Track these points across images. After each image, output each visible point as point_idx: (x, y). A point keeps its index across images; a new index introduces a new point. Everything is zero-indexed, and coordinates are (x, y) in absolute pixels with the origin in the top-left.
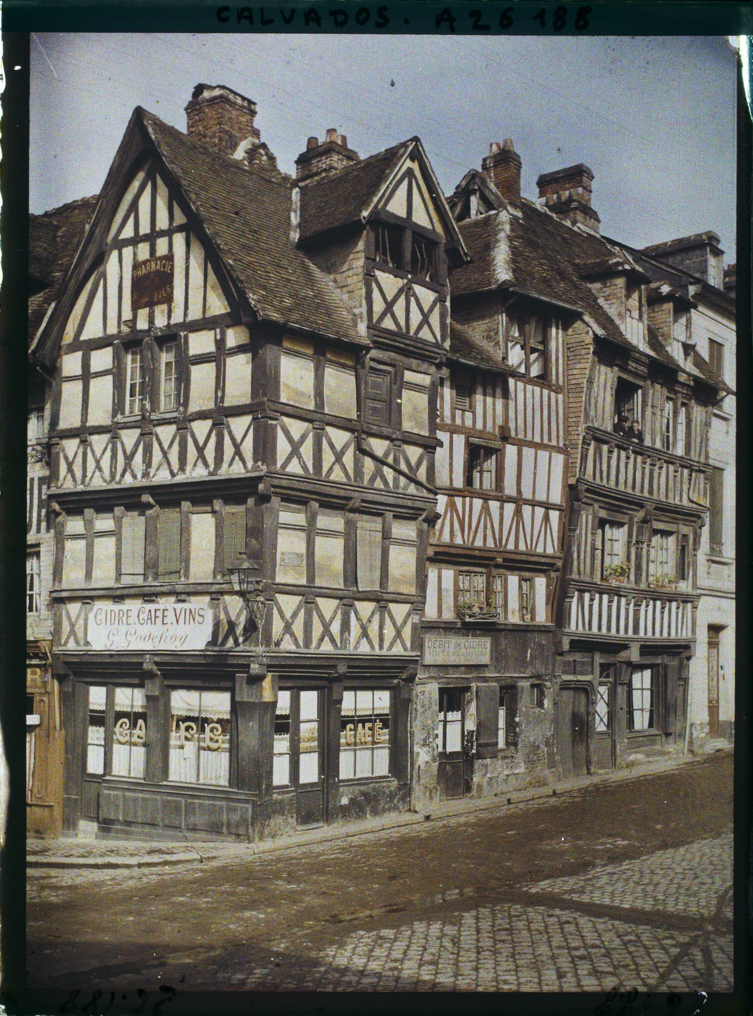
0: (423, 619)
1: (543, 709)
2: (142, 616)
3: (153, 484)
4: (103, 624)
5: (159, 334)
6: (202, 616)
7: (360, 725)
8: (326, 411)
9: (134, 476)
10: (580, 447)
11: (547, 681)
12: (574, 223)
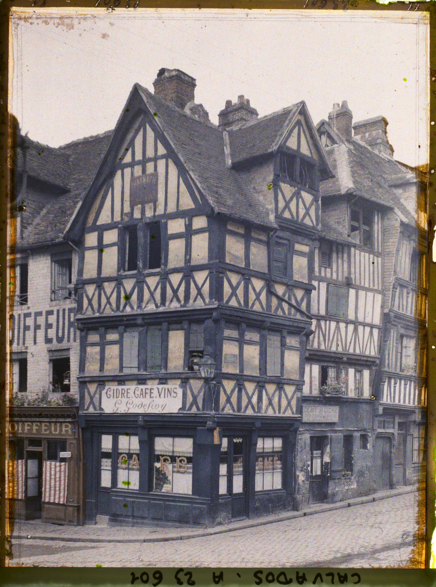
0: (303, 395)
1: (367, 449)
2: (136, 393)
3: (144, 313)
4: (112, 398)
5: (148, 221)
6: (176, 393)
7: (266, 459)
8: (251, 268)
9: (132, 308)
10: (391, 290)
11: (369, 432)
12: (380, 151)
